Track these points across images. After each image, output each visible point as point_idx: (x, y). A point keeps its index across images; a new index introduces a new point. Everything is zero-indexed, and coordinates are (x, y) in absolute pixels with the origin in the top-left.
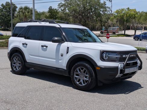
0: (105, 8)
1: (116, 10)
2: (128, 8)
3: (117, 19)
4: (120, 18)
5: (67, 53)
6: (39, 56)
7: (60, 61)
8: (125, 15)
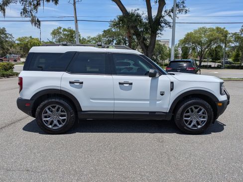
0: (5, 34)
1: (18, 38)
2: (31, 37)
3: (21, 47)
4: (23, 46)
5: (172, 89)
6: (114, 99)
7: (157, 102)
8: (29, 44)
